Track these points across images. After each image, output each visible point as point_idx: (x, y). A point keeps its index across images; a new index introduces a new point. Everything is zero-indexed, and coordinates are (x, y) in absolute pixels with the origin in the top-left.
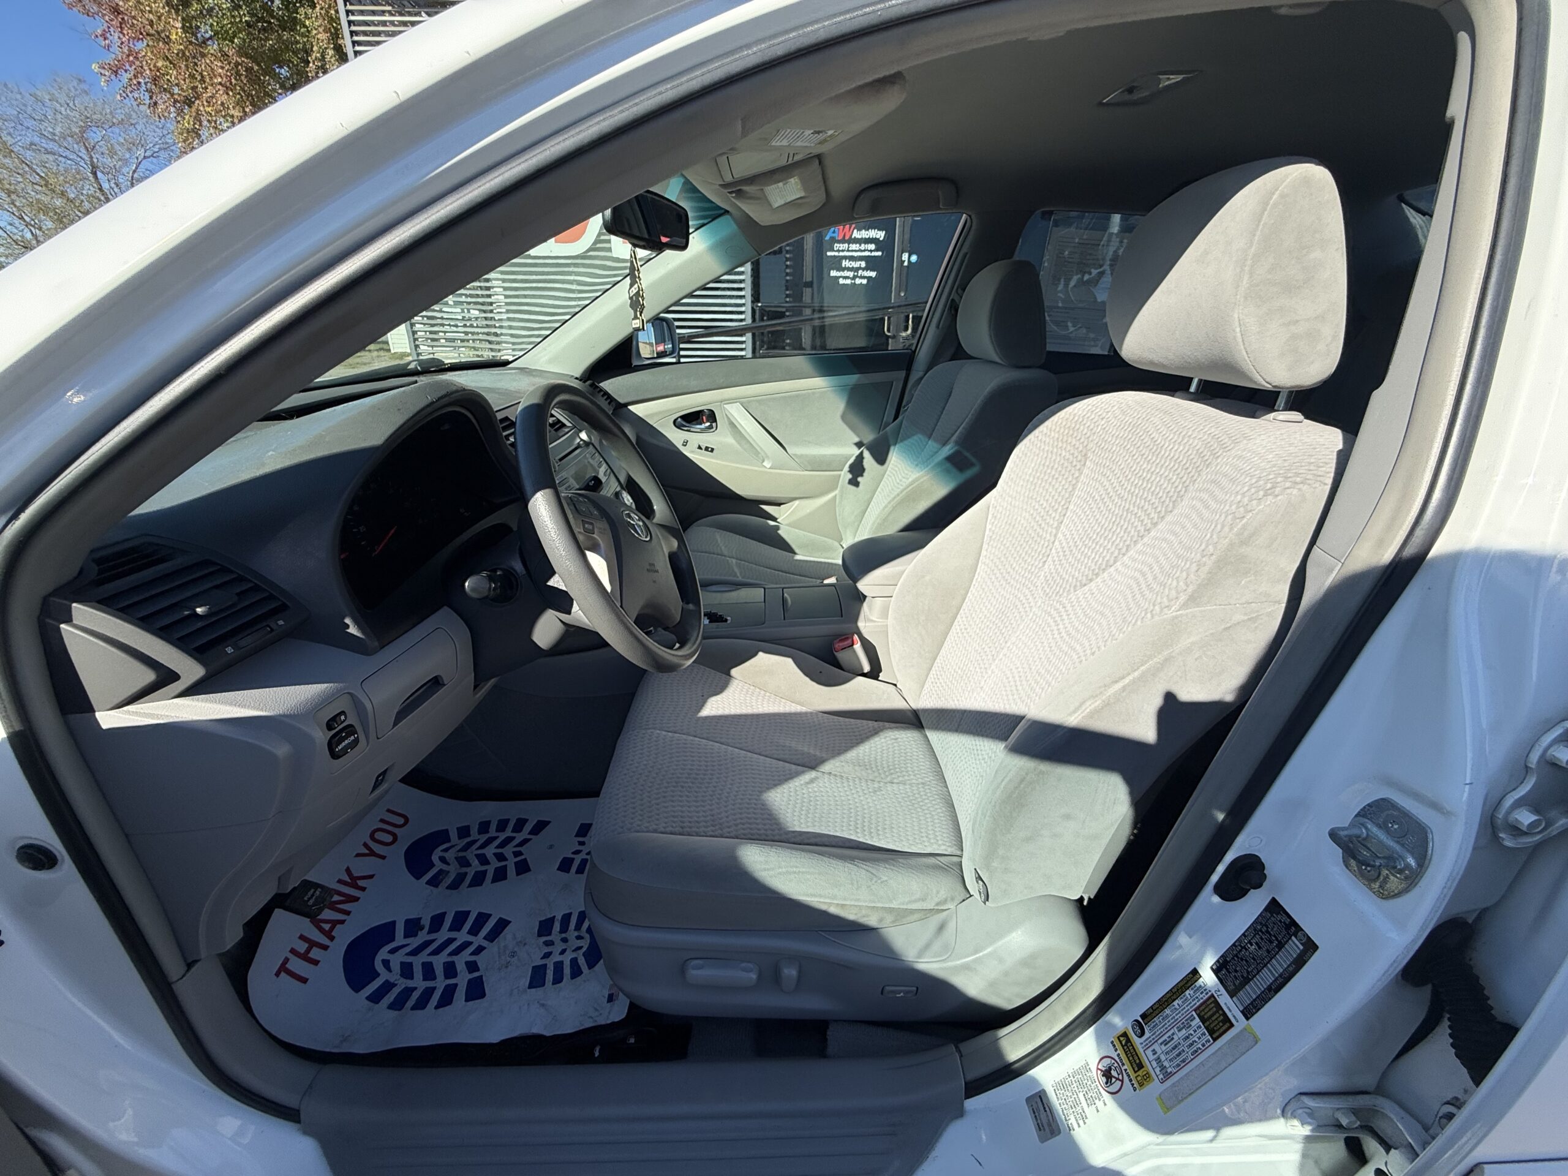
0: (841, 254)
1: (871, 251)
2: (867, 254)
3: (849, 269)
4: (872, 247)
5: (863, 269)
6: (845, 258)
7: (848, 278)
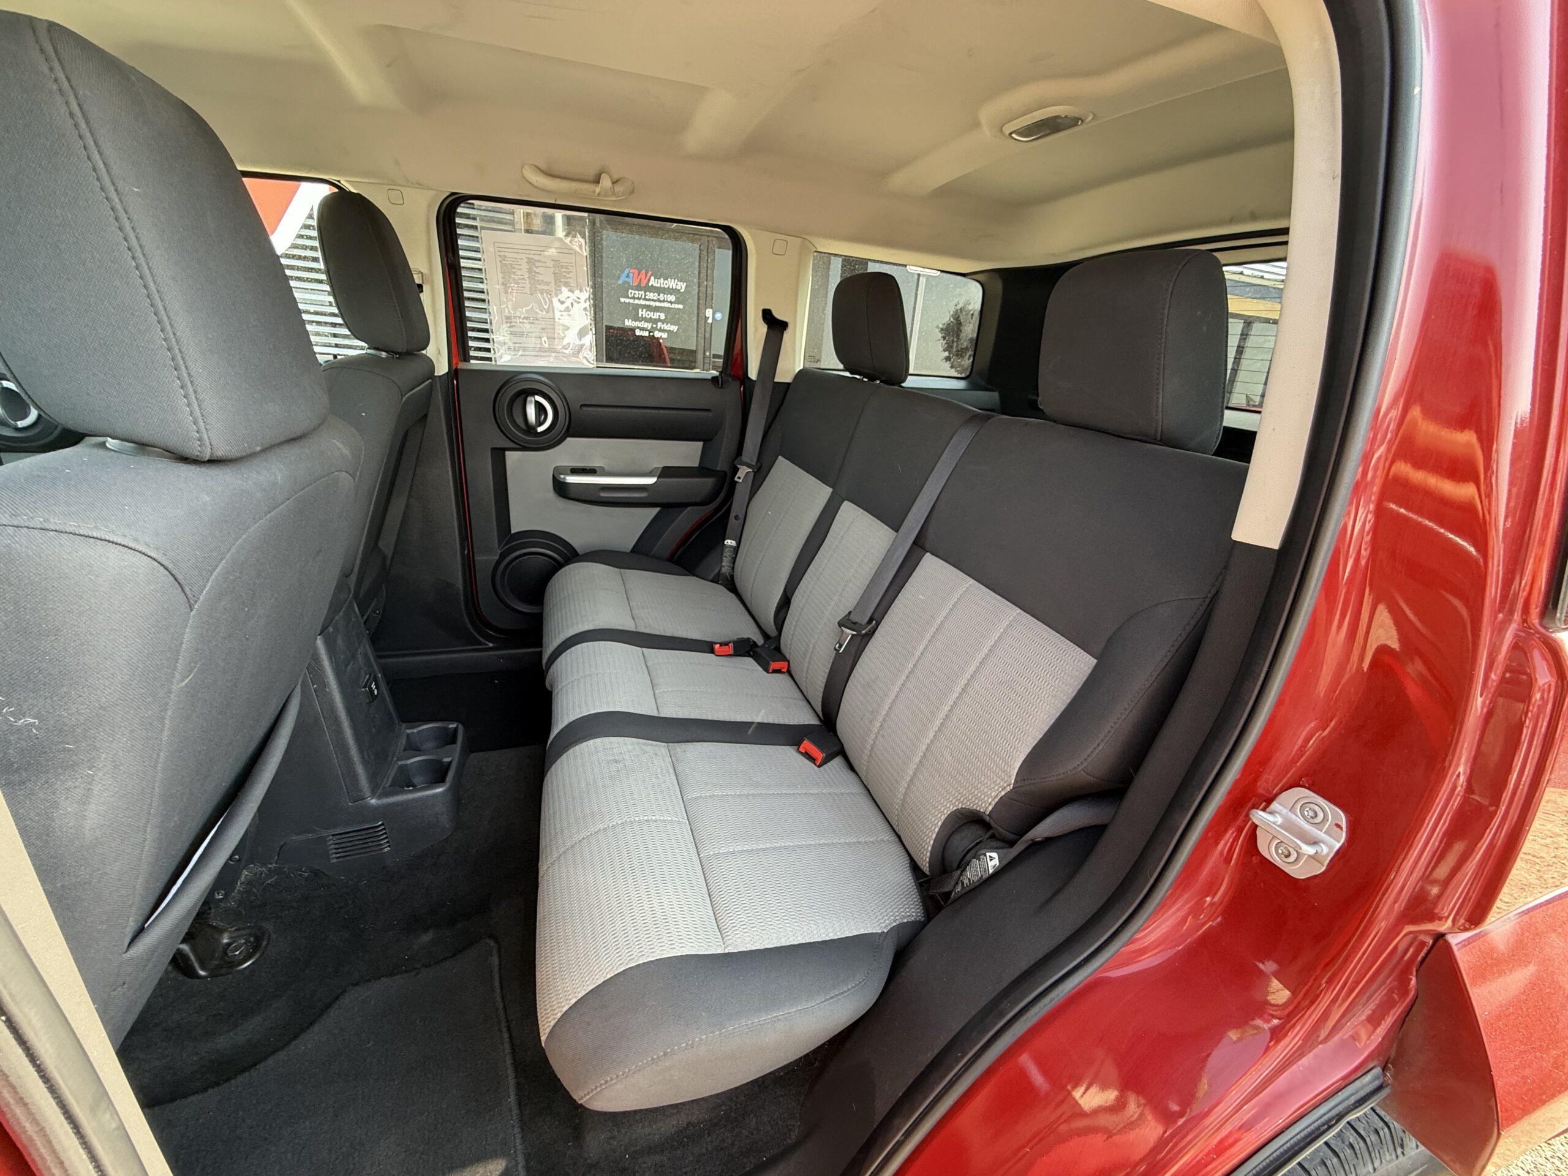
0: (637, 302)
2: (667, 305)
3: (646, 320)
5: (663, 322)
6: (642, 306)
7: (645, 329)
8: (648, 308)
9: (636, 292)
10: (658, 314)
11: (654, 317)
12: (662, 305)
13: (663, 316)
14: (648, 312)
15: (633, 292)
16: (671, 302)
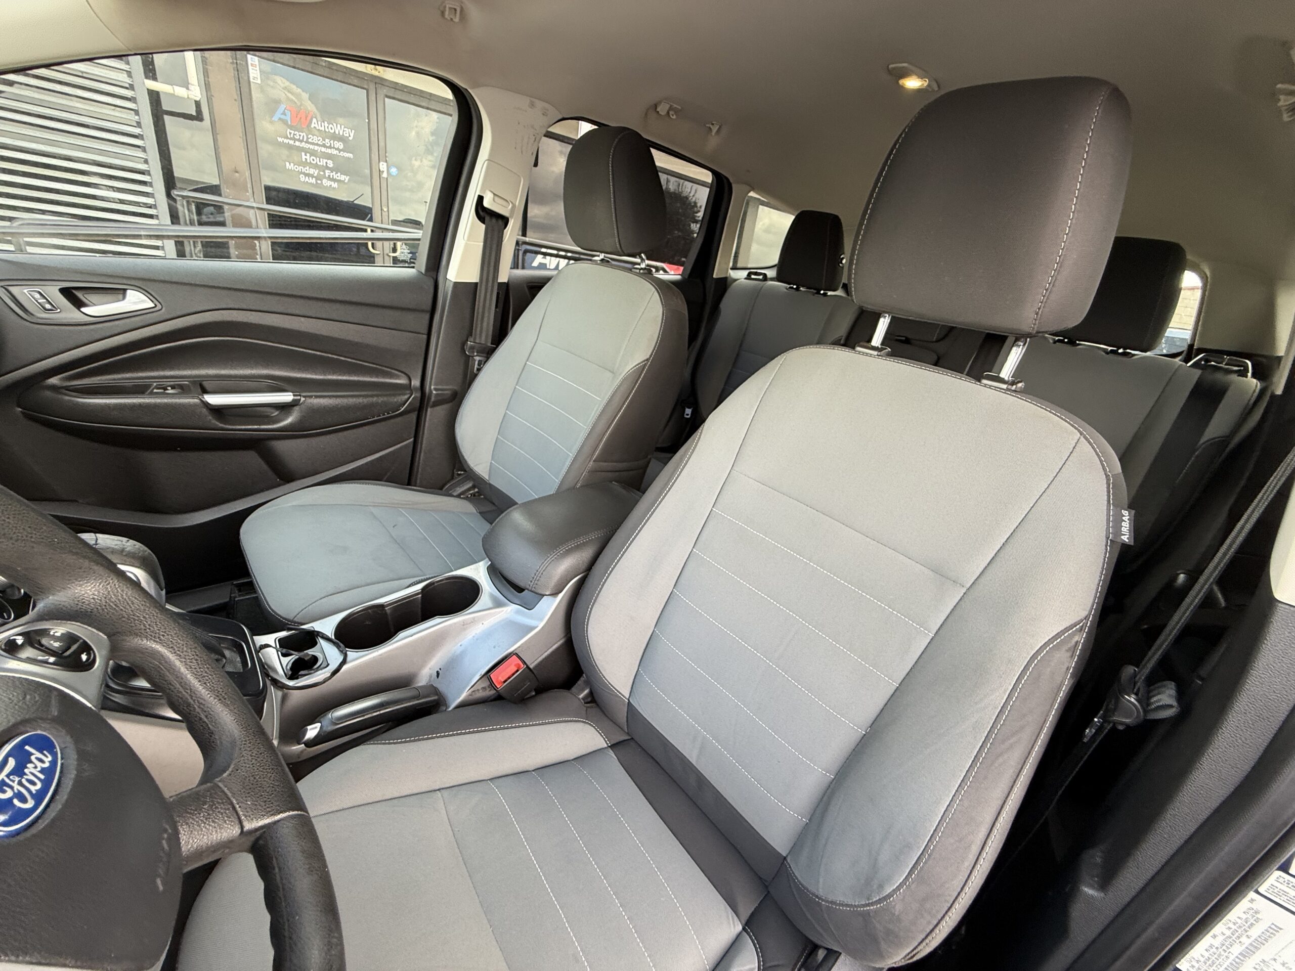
0: (297, 143)
1: (340, 151)
2: (335, 152)
3: (311, 165)
4: (340, 145)
5: (332, 170)
6: (306, 151)
7: (312, 176)
8: (313, 153)
9: (296, 132)
10: (325, 161)
11: (321, 164)
12: (329, 151)
13: (330, 164)
14: (312, 157)
15: (293, 132)
16: (337, 149)
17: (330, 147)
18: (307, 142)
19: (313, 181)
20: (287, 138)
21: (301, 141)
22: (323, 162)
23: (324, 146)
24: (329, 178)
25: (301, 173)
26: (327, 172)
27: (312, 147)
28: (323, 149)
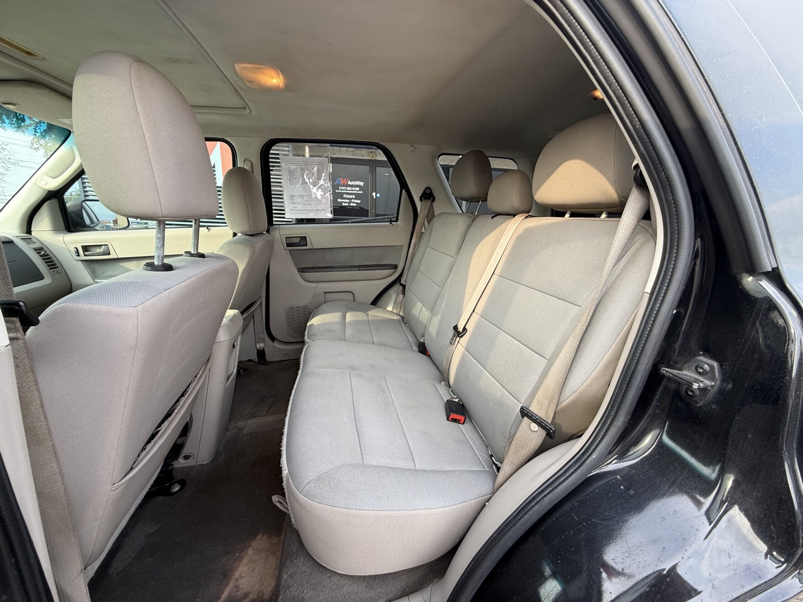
1: (357, 191)
3: (347, 199)
6: (345, 193)
7: (346, 202)
8: (348, 194)
9: (343, 187)
17: (354, 190)
18: (346, 190)
19: (347, 204)
20: (339, 190)
21: (344, 190)
22: (351, 197)
23: (352, 190)
24: (353, 203)
25: (342, 202)
26: (353, 200)
27: (347, 192)
28: (352, 192)
